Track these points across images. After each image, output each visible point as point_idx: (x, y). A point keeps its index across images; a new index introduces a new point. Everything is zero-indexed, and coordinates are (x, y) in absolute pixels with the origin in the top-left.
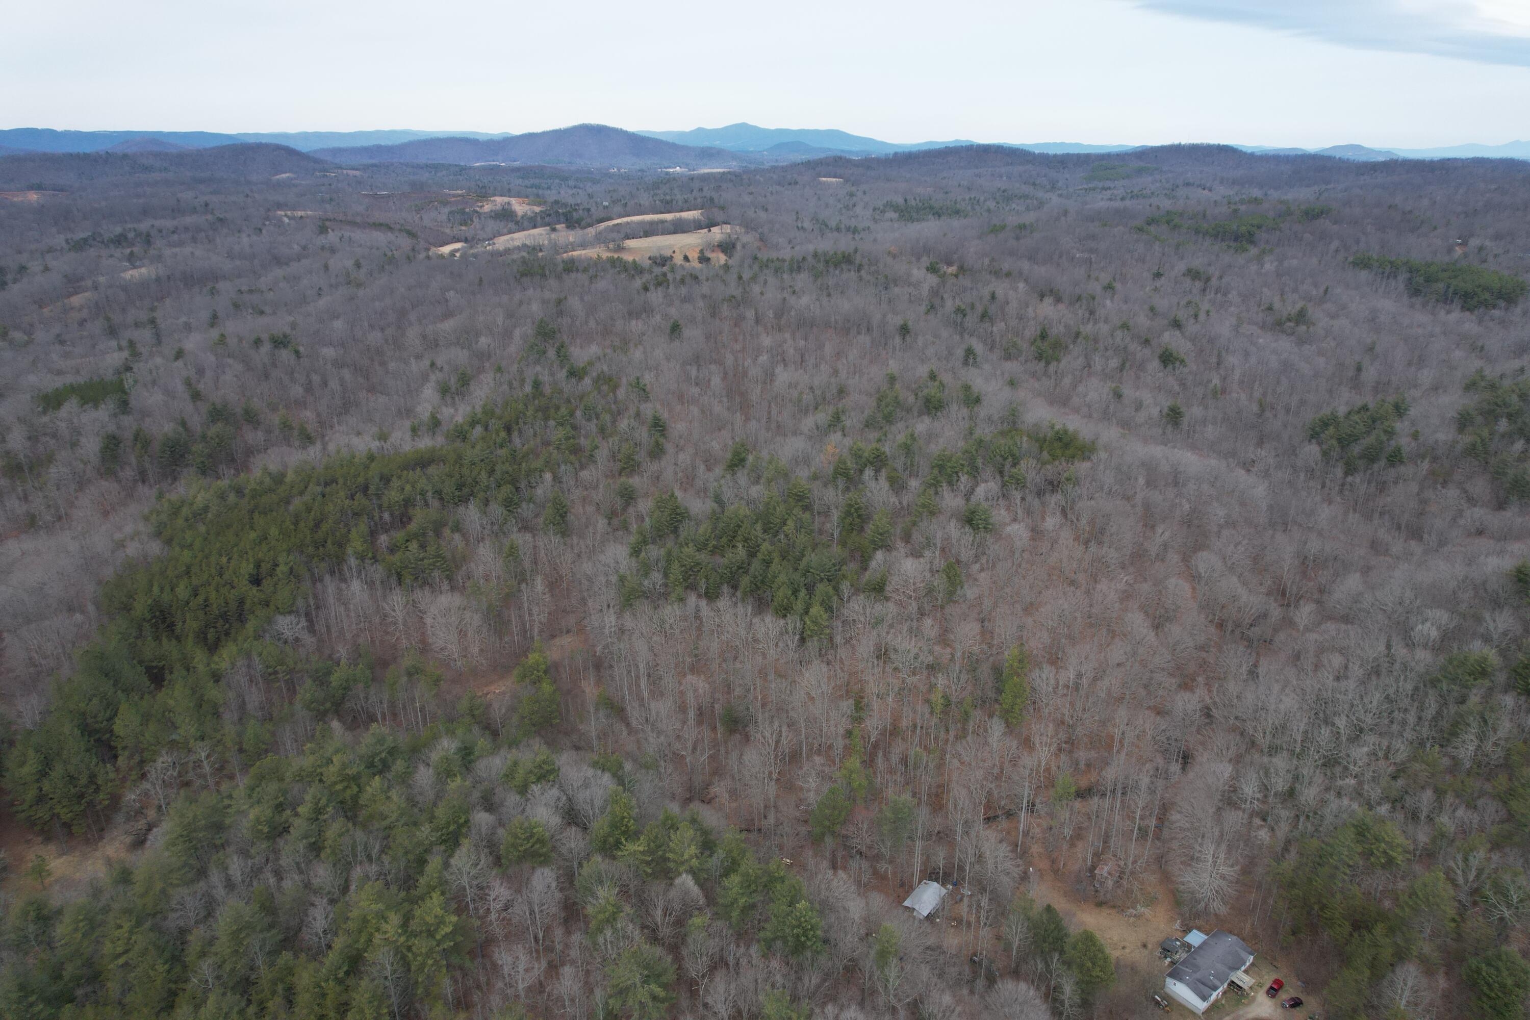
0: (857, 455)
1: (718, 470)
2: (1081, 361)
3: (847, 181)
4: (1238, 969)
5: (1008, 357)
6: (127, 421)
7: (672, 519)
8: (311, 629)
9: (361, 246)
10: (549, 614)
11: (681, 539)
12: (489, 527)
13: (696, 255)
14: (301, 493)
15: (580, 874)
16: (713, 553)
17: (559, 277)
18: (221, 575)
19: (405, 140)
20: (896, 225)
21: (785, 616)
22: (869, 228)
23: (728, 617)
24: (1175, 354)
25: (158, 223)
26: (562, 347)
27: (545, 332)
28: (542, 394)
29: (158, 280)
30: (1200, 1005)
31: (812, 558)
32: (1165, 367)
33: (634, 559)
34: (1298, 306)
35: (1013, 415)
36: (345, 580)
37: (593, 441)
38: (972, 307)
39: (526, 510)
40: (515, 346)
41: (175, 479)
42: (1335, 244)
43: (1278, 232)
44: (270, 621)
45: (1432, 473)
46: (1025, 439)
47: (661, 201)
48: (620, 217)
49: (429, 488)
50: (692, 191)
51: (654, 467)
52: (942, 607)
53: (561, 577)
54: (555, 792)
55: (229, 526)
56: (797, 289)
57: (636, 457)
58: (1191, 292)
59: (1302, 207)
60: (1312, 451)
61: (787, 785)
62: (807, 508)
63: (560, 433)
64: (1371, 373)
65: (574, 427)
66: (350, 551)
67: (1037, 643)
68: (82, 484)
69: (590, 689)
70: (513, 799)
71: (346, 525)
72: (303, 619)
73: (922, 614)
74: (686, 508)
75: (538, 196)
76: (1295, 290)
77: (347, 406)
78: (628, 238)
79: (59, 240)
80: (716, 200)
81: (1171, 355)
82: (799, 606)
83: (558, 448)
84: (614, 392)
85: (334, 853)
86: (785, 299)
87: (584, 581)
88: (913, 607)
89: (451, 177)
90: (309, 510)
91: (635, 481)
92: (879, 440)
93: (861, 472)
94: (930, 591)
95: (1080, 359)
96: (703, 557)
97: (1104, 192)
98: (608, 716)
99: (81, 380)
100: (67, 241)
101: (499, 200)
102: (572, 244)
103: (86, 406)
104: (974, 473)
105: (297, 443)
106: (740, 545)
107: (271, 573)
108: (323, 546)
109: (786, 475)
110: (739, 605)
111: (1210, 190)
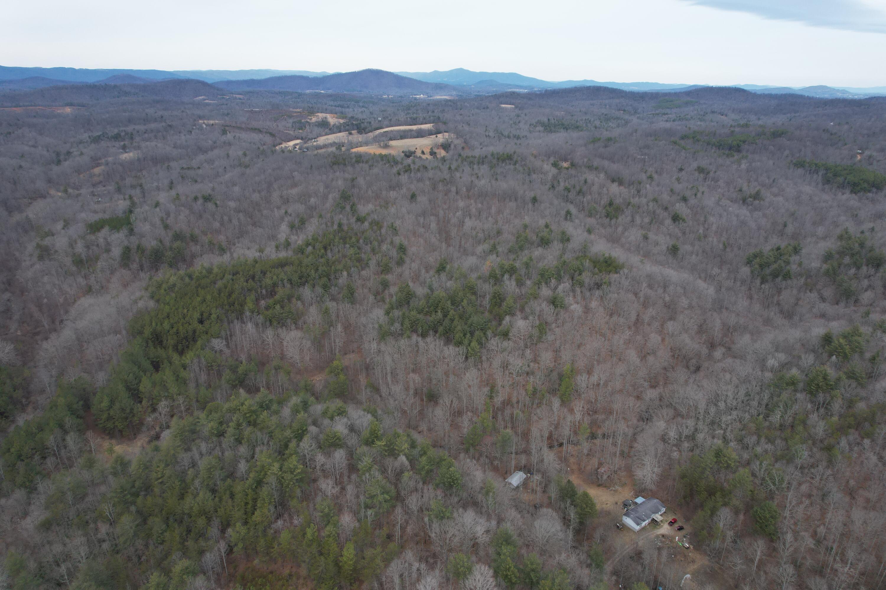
0: (502, 267)
1: (432, 273)
2: (629, 218)
3: (516, 107)
4: (657, 513)
5: (590, 215)
6: (133, 239)
7: (407, 297)
8: (228, 346)
9: (245, 141)
10: (344, 343)
11: (410, 307)
12: (315, 298)
13: (429, 150)
14: (222, 279)
15: (356, 453)
16: (426, 314)
17: (353, 166)
18: (184, 318)
19: (267, 76)
20: (541, 135)
21: (459, 347)
22: (526, 136)
23: (432, 346)
24: (680, 216)
25: (137, 127)
26: (354, 205)
27: (345, 197)
28: (343, 230)
29: (139, 160)
30: (637, 528)
31: (475, 319)
32: (674, 223)
33: (386, 316)
34: (757, 189)
35: (585, 248)
36: (244, 323)
37: (368, 256)
38: (574, 187)
39: (334, 290)
40: (329, 204)
41: (157, 270)
42: (787, 152)
43: (754, 145)
44: (209, 341)
45: (806, 284)
46: (588, 261)
47: (411, 118)
48: (387, 127)
49: (285, 278)
50: (428, 112)
51: (399, 270)
52: (536, 344)
53: (350, 324)
54: (345, 420)
55: (186, 294)
56: (480, 175)
57: (390, 265)
58: (698, 180)
59: (772, 130)
60: (745, 271)
61: (455, 426)
62: (475, 293)
63: (352, 251)
64: (790, 229)
65: (359, 248)
66: (246, 308)
67: (581, 364)
68: (113, 272)
69: (363, 380)
70: (326, 422)
71: (244, 295)
72: (224, 341)
73: (526, 347)
74: (414, 292)
75: (342, 113)
76: (756, 180)
77: (242, 234)
78: (392, 140)
79: (85, 136)
80: (441, 118)
81: (678, 216)
82: (466, 342)
83: (350, 259)
84: (380, 230)
85: (248, 441)
86: (472, 181)
87: (362, 327)
88: (522, 344)
89: (293, 100)
90: (226, 287)
91: (389, 277)
92: (515, 259)
93: (503, 276)
94: (531, 337)
95: (629, 217)
96: (421, 316)
97: (664, 116)
98: (371, 392)
99: (107, 216)
100: (89, 137)
101: (320, 115)
102: (361, 142)
103: (113, 231)
104: (559, 279)
105: (217, 253)
106: (439, 311)
107: (209, 317)
108: (233, 305)
109: (465, 277)
110: (437, 340)
111: (726, 116)
